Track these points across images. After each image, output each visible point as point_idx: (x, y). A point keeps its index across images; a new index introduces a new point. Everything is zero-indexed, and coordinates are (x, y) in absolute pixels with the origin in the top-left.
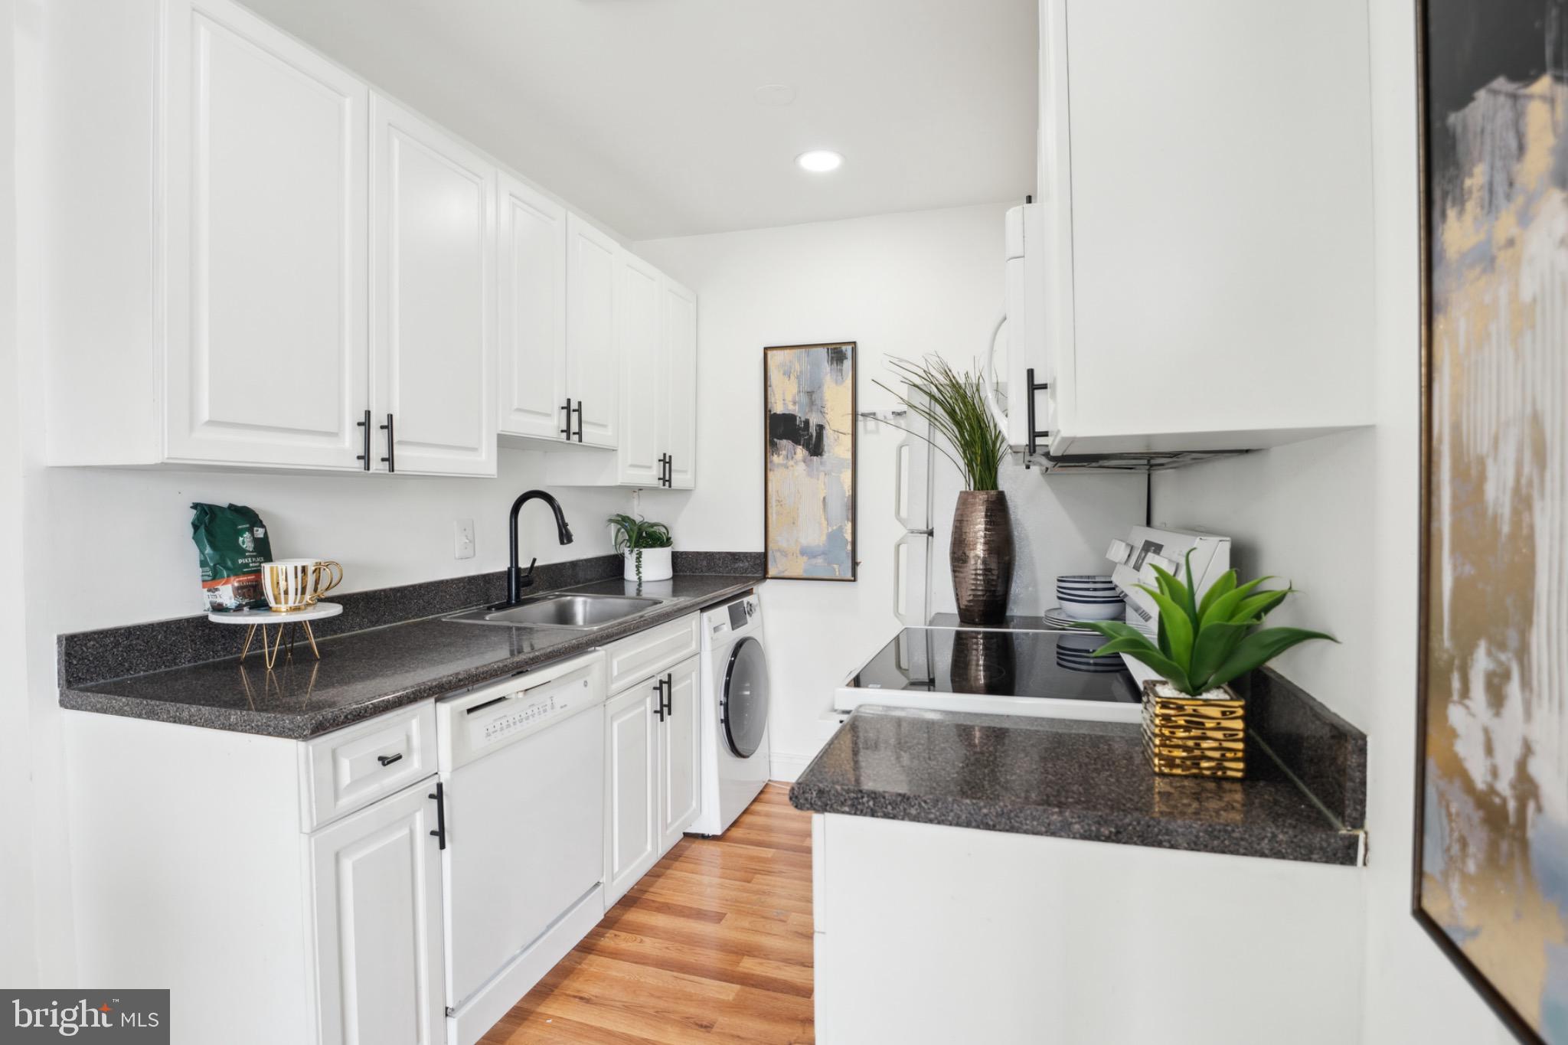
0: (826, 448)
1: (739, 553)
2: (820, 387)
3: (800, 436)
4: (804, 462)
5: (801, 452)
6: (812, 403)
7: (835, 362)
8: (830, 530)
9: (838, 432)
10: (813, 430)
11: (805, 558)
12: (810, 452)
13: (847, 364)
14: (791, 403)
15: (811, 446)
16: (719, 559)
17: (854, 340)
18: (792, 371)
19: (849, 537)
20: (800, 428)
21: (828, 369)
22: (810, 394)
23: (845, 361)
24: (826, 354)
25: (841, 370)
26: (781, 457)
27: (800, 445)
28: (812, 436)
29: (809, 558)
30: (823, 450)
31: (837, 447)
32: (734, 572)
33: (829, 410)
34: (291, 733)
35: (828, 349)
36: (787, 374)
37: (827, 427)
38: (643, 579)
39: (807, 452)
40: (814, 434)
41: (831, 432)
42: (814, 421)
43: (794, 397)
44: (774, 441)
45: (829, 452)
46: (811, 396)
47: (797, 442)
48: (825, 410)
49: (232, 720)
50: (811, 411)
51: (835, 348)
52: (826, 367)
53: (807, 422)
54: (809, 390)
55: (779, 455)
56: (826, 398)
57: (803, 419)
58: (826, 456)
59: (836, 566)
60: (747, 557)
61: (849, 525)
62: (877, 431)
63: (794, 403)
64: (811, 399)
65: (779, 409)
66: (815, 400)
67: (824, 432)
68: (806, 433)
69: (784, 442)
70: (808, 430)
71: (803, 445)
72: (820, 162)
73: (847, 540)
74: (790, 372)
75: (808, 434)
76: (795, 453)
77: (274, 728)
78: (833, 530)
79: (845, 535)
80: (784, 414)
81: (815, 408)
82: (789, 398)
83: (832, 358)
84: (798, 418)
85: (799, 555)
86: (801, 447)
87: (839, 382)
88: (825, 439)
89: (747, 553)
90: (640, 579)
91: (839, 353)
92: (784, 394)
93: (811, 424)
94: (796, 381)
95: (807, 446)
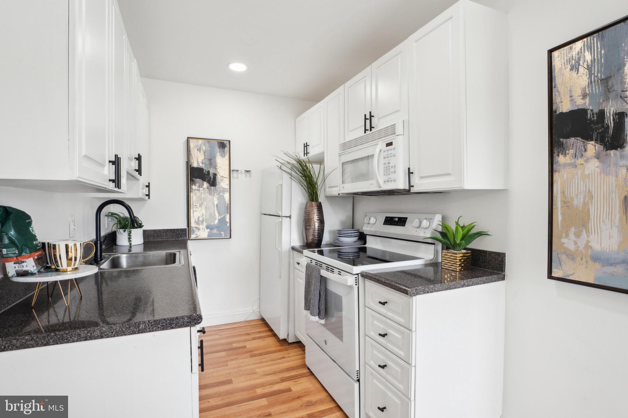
0: (217, 183)
1: (174, 229)
2: (214, 158)
3: (206, 178)
4: (208, 189)
5: (206, 185)
6: (211, 164)
7: (221, 148)
8: (220, 218)
9: (223, 177)
10: (211, 175)
11: (209, 230)
12: (210, 184)
13: (227, 149)
14: (201, 163)
15: (210, 182)
16: (163, 233)
17: (229, 140)
18: (202, 149)
19: (228, 220)
20: (205, 174)
21: (218, 150)
22: (210, 160)
23: (226, 148)
24: (217, 144)
25: (224, 152)
26: (196, 186)
27: (206, 181)
28: (211, 178)
29: (210, 230)
30: (216, 184)
31: (223, 183)
32: (172, 238)
33: (219, 168)
34: (189, 324)
35: (218, 142)
36: (199, 150)
37: (218, 175)
38: (132, 244)
39: (209, 185)
40: (212, 177)
41: (220, 177)
42: (212, 171)
43: (203, 160)
44: (193, 179)
45: (219, 185)
46: (211, 161)
47: (204, 180)
48: (217, 167)
49: (141, 327)
50: (211, 167)
51: (221, 142)
52: (217, 149)
53: (209, 172)
54: (209, 158)
55: (195, 185)
56: (217, 162)
57: (207, 170)
58: (217, 186)
59: (223, 233)
60: (178, 231)
61: (228, 216)
62: (238, 177)
63: (203, 163)
64: (210, 162)
65: (195, 165)
66: (212, 163)
67: (217, 176)
68: (208, 176)
69: (198, 180)
70: (209, 175)
71: (207, 182)
72: (238, 67)
73: (227, 222)
74: (201, 150)
75: (209, 177)
76: (203, 185)
77: (176, 324)
78: (221, 218)
79: (226, 219)
80: (197, 168)
81: (212, 166)
82: (200, 160)
83: (220, 146)
84: (204, 170)
85: (205, 229)
86: (206, 182)
87: (223, 156)
88: (217, 179)
89: (178, 229)
90: (130, 244)
91: (222, 145)
92: (197, 159)
93: (211, 173)
94: (203, 153)
95: (209, 182)
